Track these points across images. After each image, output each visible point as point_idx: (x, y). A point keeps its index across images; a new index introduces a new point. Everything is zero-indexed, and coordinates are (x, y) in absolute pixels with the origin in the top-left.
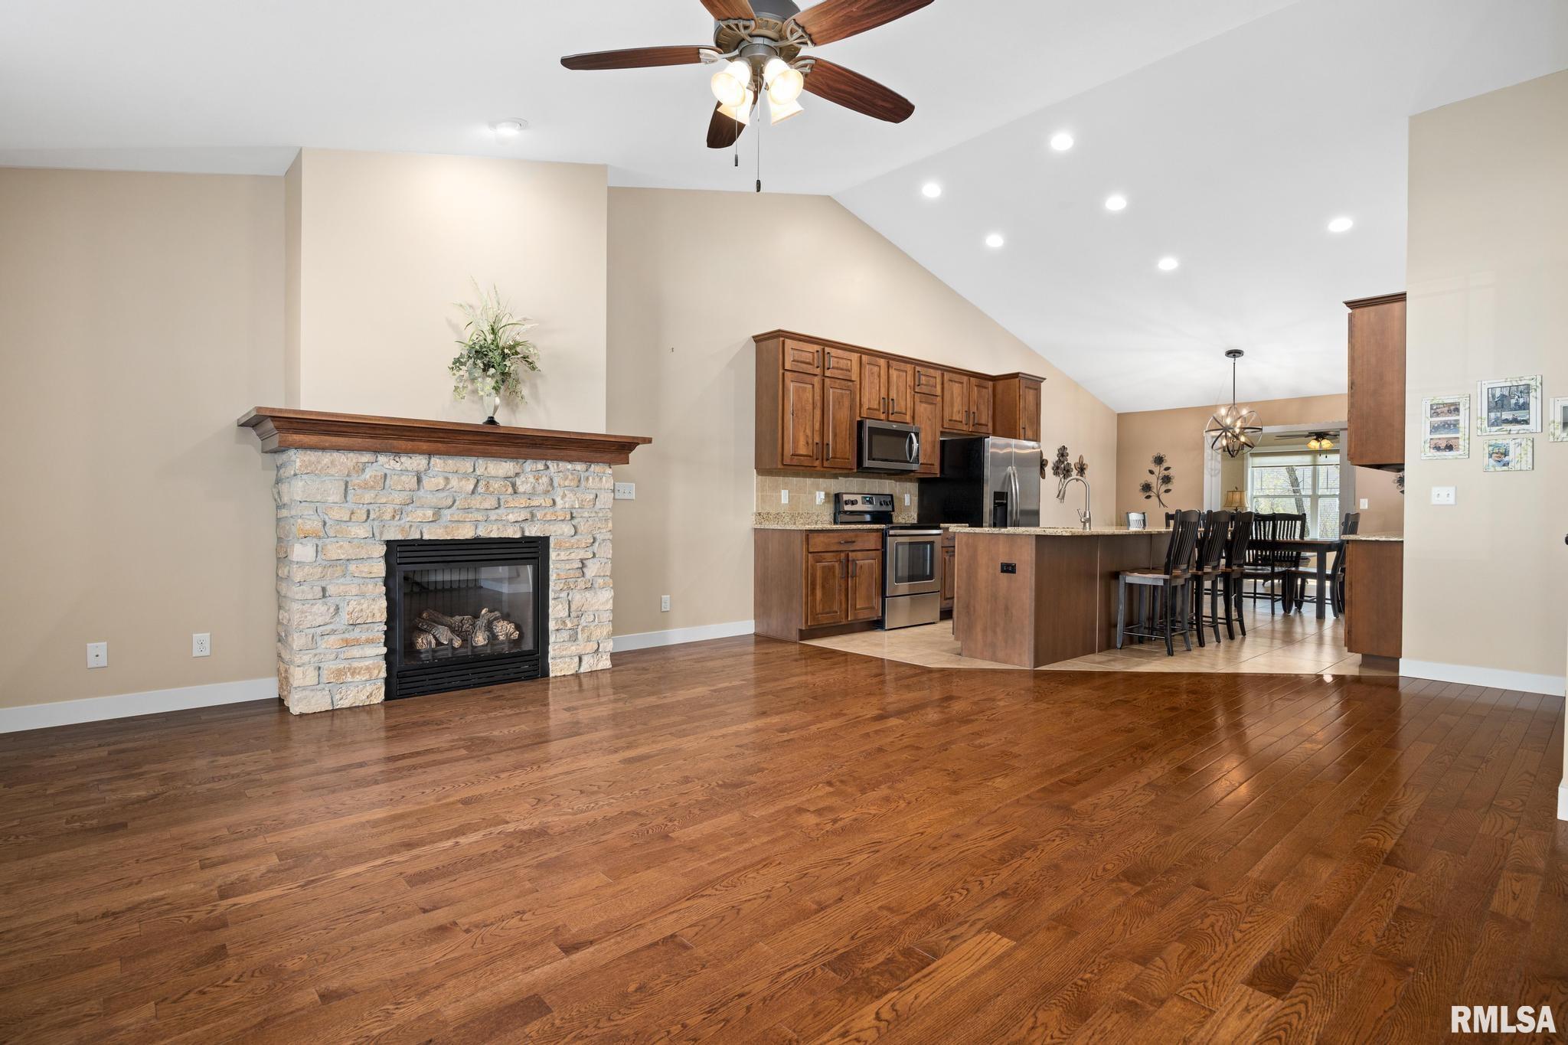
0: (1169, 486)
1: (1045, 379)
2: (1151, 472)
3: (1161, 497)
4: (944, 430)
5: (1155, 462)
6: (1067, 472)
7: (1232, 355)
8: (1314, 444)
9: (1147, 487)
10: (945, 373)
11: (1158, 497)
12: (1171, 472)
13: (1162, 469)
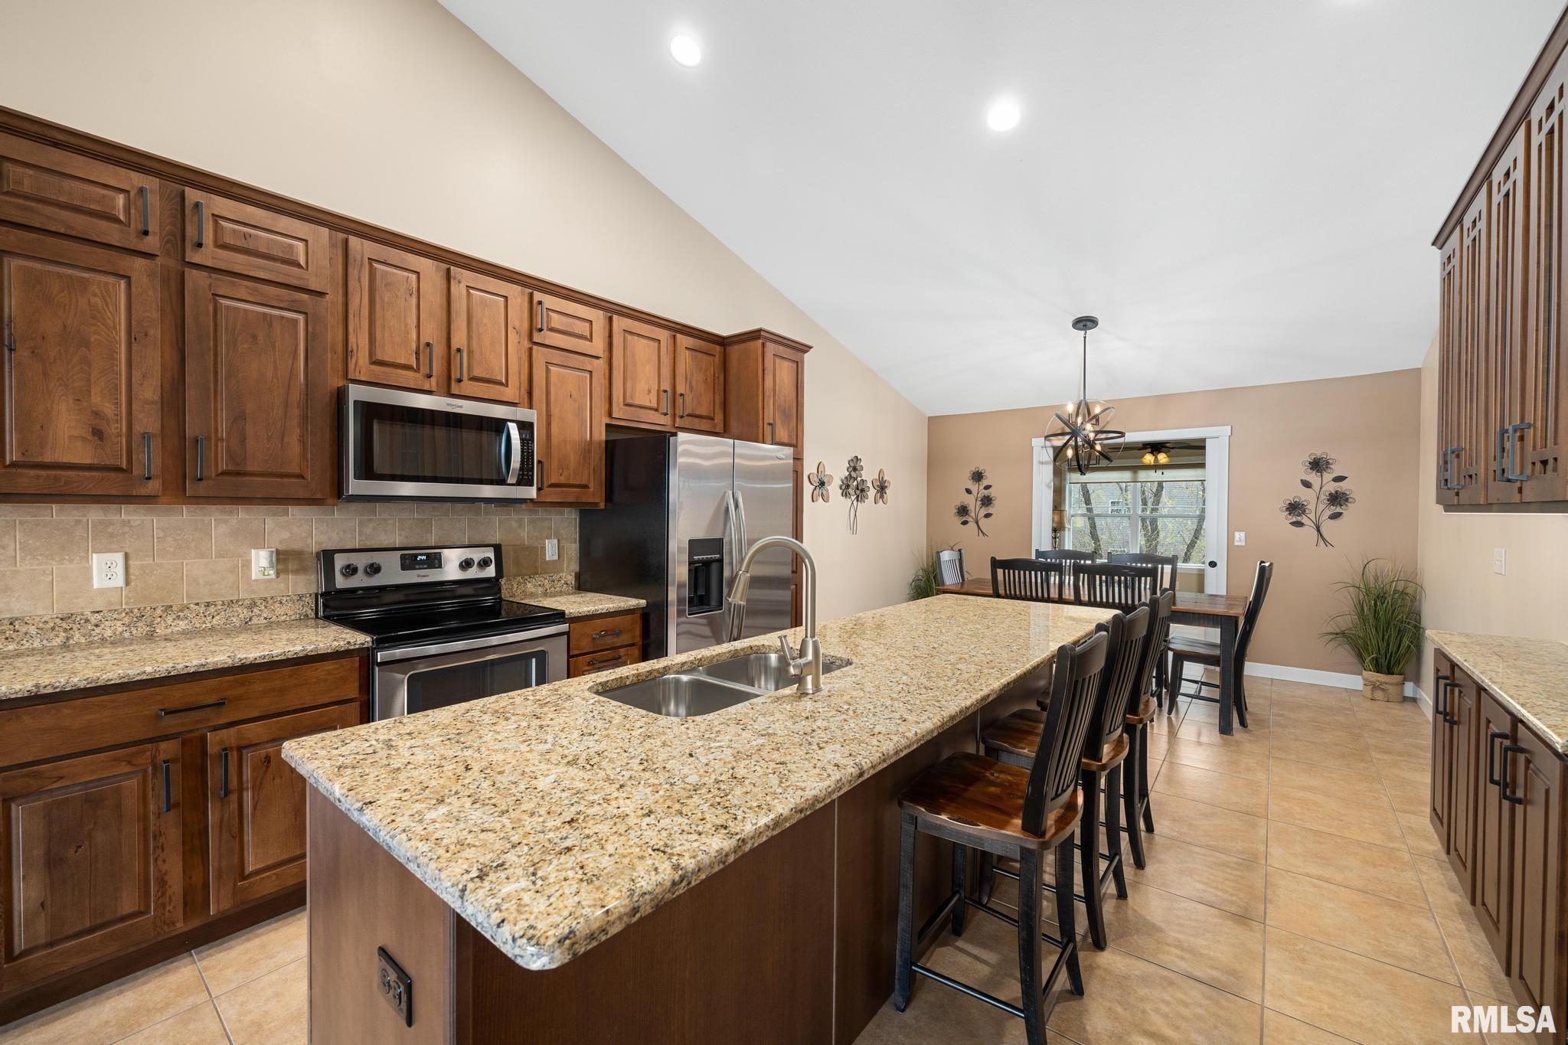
0: (990, 510)
1: (811, 348)
2: (968, 491)
3: (979, 523)
4: (614, 422)
5: (973, 478)
6: (861, 492)
7: (1081, 325)
8: (1149, 459)
9: (963, 511)
10: (615, 317)
11: (977, 523)
12: (992, 492)
13: (982, 487)
